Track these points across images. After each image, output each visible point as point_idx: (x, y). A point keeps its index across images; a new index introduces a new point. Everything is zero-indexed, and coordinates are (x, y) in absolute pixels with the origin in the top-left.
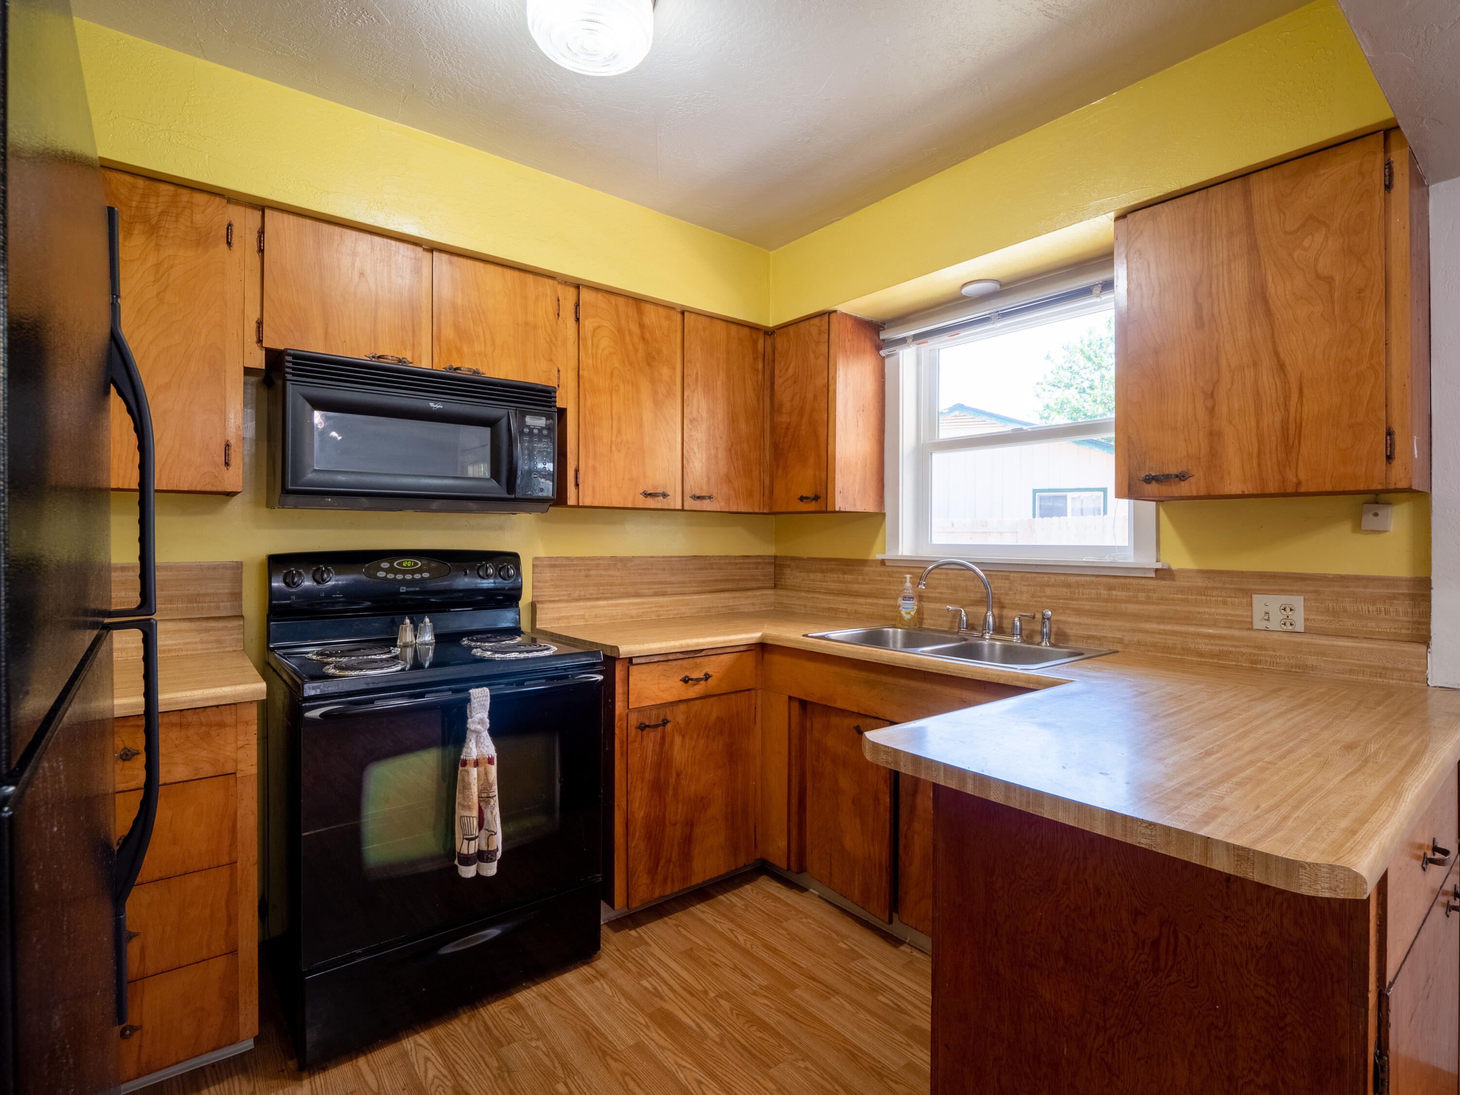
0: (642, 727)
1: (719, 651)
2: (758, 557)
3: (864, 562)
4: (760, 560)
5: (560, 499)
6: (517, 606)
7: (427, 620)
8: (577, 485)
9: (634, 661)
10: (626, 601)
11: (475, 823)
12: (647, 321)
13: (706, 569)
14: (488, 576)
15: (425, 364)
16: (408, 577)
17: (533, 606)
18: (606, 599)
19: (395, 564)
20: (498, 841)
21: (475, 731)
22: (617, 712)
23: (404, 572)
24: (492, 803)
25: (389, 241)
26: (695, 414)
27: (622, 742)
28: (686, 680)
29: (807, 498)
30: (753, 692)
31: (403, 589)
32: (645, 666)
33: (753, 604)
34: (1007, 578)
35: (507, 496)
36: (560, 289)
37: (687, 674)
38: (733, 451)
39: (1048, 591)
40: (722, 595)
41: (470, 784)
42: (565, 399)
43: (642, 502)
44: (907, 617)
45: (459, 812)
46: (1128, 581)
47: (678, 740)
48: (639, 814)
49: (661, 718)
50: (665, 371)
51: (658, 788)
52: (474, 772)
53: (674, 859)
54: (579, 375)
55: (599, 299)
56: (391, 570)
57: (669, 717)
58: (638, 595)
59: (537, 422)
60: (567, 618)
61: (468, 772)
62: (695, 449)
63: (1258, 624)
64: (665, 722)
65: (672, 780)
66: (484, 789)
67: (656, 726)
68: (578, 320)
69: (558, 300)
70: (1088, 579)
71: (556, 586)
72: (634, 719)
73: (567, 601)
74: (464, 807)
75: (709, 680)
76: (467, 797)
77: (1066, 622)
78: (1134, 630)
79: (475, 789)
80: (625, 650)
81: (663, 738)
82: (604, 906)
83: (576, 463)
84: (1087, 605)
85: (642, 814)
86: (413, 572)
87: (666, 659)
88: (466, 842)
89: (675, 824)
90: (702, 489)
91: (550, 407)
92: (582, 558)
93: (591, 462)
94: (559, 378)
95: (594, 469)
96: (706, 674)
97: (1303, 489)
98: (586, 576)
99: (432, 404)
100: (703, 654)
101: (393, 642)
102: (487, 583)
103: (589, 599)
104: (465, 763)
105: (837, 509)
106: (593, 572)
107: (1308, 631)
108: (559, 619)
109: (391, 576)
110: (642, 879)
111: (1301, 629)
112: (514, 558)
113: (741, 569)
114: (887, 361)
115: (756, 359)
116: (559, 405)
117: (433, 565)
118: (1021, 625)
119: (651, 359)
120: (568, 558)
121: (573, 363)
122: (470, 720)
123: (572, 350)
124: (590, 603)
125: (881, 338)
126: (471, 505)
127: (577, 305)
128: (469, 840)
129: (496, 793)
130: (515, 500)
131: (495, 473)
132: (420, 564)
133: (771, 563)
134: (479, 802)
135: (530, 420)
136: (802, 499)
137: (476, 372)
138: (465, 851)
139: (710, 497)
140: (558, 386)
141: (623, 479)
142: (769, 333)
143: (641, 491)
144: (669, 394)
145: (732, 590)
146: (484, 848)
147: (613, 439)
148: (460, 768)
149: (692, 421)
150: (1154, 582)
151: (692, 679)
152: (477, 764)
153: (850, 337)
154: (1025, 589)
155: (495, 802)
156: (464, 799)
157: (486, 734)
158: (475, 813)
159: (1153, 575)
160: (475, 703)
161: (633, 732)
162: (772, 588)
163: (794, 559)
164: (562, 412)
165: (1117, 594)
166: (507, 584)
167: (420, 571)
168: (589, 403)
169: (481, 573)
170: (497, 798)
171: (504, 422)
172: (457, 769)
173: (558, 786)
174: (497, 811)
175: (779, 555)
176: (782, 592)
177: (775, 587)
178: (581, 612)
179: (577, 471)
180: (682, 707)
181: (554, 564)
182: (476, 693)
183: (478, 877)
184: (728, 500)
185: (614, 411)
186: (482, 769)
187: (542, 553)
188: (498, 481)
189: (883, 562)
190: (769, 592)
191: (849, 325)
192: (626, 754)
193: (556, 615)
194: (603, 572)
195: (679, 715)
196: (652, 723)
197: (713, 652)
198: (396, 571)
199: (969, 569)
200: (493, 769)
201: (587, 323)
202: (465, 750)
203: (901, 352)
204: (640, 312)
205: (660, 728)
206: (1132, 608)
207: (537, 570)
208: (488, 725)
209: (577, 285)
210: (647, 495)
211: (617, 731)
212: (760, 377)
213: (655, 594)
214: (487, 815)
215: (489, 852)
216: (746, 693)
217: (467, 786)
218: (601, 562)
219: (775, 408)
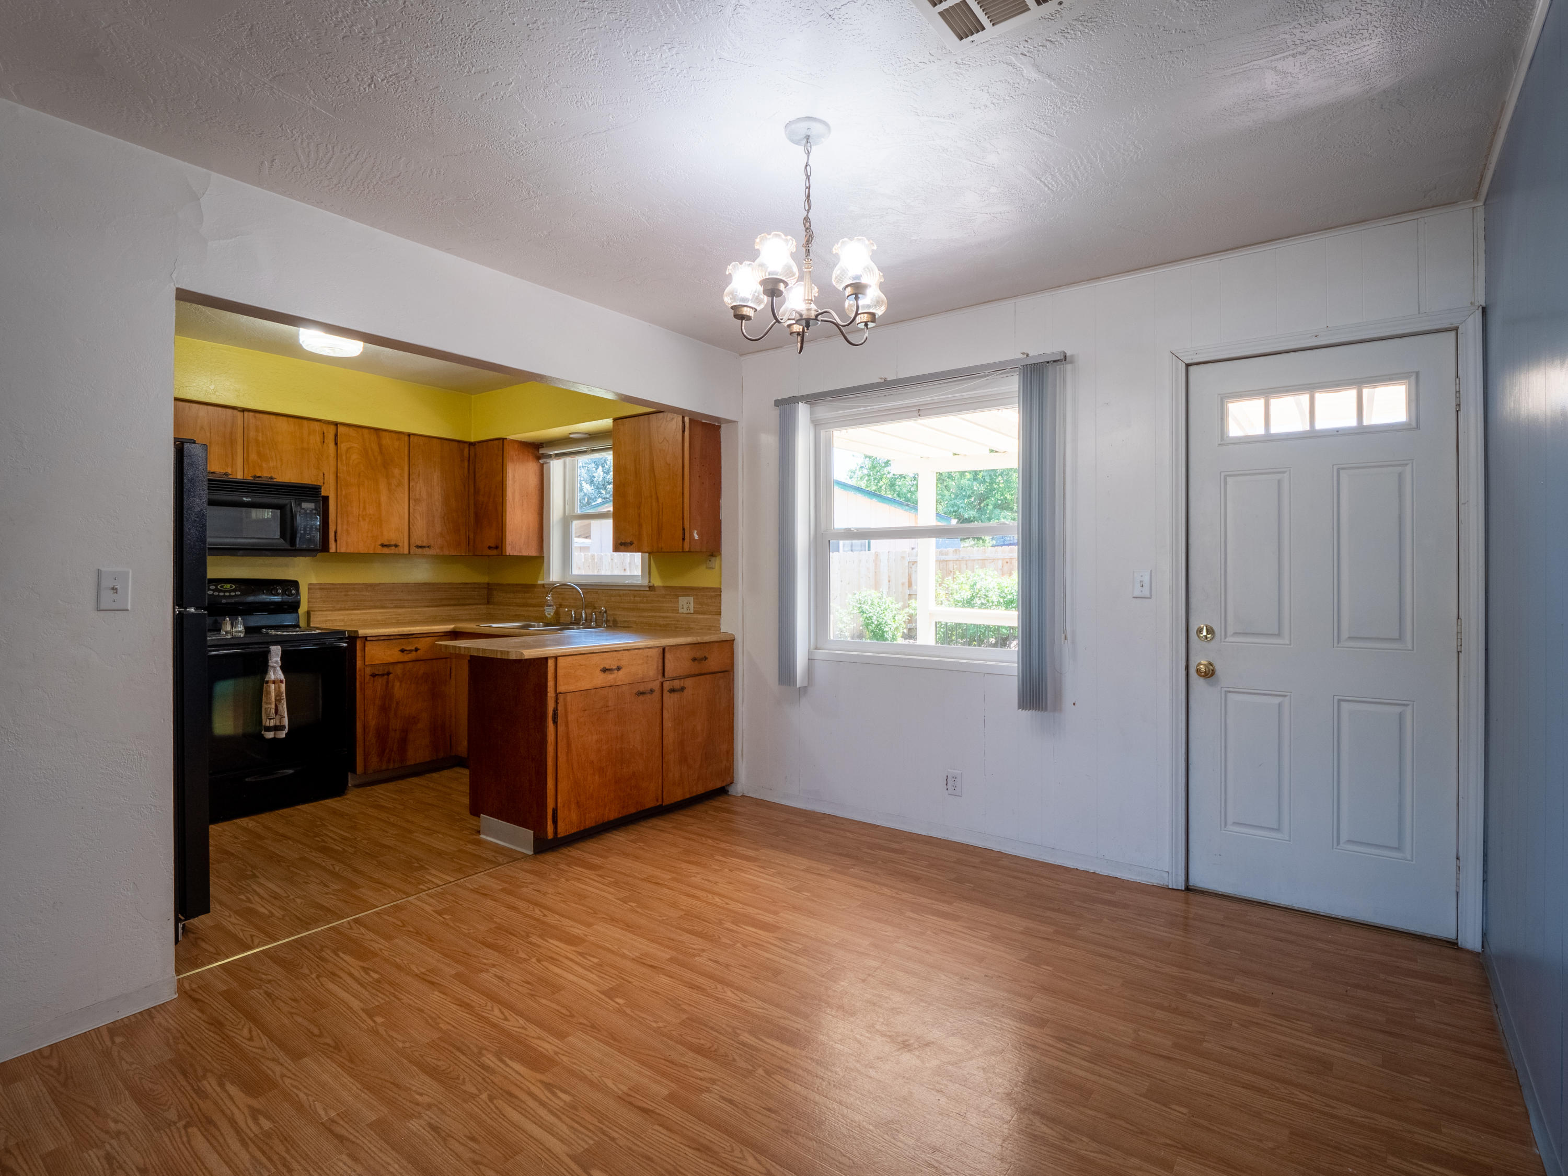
0: (374, 675)
1: (425, 635)
2: (475, 583)
3: (534, 586)
4: (476, 586)
5: (325, 547)
6: (297, 612)
7: (240, 618)
8: (336, 541)
9: (368, 639)
10: (378, 611)
11: (273, 711)
12: (383, 442)
13: (434, 591)
14: (278, 594)
15: (239, 476)
16: (227, 594)
17: (308, 614)
18: (359, 609)
19: (219, 587)
20: (286, 721)
21: (273, 667)
22: (358, 666)
23: (225, 591)
24: (283, 702)
25: (218, 408)
26: (417, 496)
27: (361, 683)
28: (402, 651)
29: (492, 547)
30: (449, 659)
31: (224, 601)
32: (375, 642)
33: (470, 614)
34: (597, 593)
35: (290, 548)
36: (325, 427)
37: (404, 647)
38: (446, 518)
39: (613, 599)
40: (446, 608)
41: (270, 692)
42: (328, 490)
43: (379, 550)
44: (549, 616)
45: (264, 706)
46: (640, 592)
47: (397, 684)
48: (372, 723)
49: (386, 671)
50: (396, 471)
51: (384, 709)
52: (273, 686)
53: (395, 749)
54: (337, 476)
55: (352, 432)
56: (216, 590)
57: (391, 670)
58: (383, 607)
59: (308, 506)
60: (332, 621)
61: (269, 686)
62: (418, 518)
63: (681, 611)
64: (388, 674)
65: (394, 706)
66: (278, 695)
67: (383, 675)
68: (336, 444)
69: (324, 433)
70: (627, 592)
71: (324, 601)
72: (368, 671)
73: (332, 610)
74: (267, 703)
75: (419, 652)
76: (268, 698)
77: (616, 615)
78: (640, 616)
79: (273, 695)
80: (362, 632)
81: (388, 682)
82: (350, 775)
83: (335, 527)
84: (626, 605)
85: (374, 722)
86: (230, 591)
87: (389, 638)
88: (268, 720)
89: (396, 730)
90: (423, 541)
91: (318, 497)
92: (343, 584)
93: (345, 527)
94: (324, 479)
95: (347, 530)
96: (416, 648)
97: (663, 550)
98: (346, 595)
99: (244, 499)
100: (414, 636)
101: (219, 630)
102: (277, 599)
103: (347, 610)
104: (267, 682)
105: (508, 554)
106: (350, 593)
107: (695, 612)
108: (326, 621)
109: (216, 593)
110: (374, 759)
111: (692, 612)
112: (295, 584)
113: (461, 591)
114: (545, 466)
115: (462, 461)
116: (323, 494)
117: (243, 587)
118: (596, 617)
119: (386, 465)
120: (332, 584)
121: (333, 469)
122: (270, 661)
123: (332, 462)
124: (347, 612)
125: (541, 452)
126: (267, 553)
127: (336, 435)
128: (270, 719)
129: (285, 697)
130: (296, 550)
131: (283, 535)
132: (234, 587)
133: (485, 588)
134: (275, 701)
135: (304, 505)
136: (490, 548)
137: (271, 478)
138: (268, 724)
139: (428, 547)
140: (324, 483)
141: (367, 537)
142: (471, 444)
143: (380, 543)
144: (400, 484)
145: (455, 605)
146: (278, 724)
147: (360, 513)
148: (265, 685)
149: (415, 500)
150: (649, 593)
151: (406, 650)
152: (274, 682)
153: (517, 453)
154: (604, 598)
155: (284, 702)
156: (267, 699)
157: (279, 668)
158: (273, 706)
159: (648, 589)
160: (273, 653)
161: (368, 678)
162: (484, 604)
163: (498, 585)
164: (326, 499)
165: (637, 599)
166: (290, 599)
167: (234, 591)
168: (344, 493)
169: (273, 592)
170: (285, 700)
171: (289, 506)
172: (263, 686)
173: (321, 702)
174: (285, 706)
175: (491, 582)
176: (491, 606)
177: (488, 603)
178: (342, 617)
179: (336, 533)
180: (400, 666)
181: (322, 587)
182: (273, 648)
183: (274, 739)
184: (442, 548)
185: (361, 497)
186: (277, 685)
187: (314, 580)
188: (285, 540)
189: (543, 585)
190: (482, 606)
191: (516, 446)
192: (363, 689)
193: (324, 619)
194: (357, 593)
195: (399, 670)
196: (381, 673)
197: (422, 635)
198: (220, 591)
199: (574, 588)
200: (283, 686)
201: (342, 445)
202: (267, 676)
203: (551, 462)
204: (379, 437)
205: (386, 676)
206: (642, 605)
207: (311, 591)
208: (280, 664)
209: (336, 424)
210: (383, 545)
211: (358, 677)
212: (466, 471)
213: (396, 607)
214: (280, 708)
215: (281, 726)
216: (444, 660)
217: (269, 693)
218: (356, 586)
219: (477, 492)
